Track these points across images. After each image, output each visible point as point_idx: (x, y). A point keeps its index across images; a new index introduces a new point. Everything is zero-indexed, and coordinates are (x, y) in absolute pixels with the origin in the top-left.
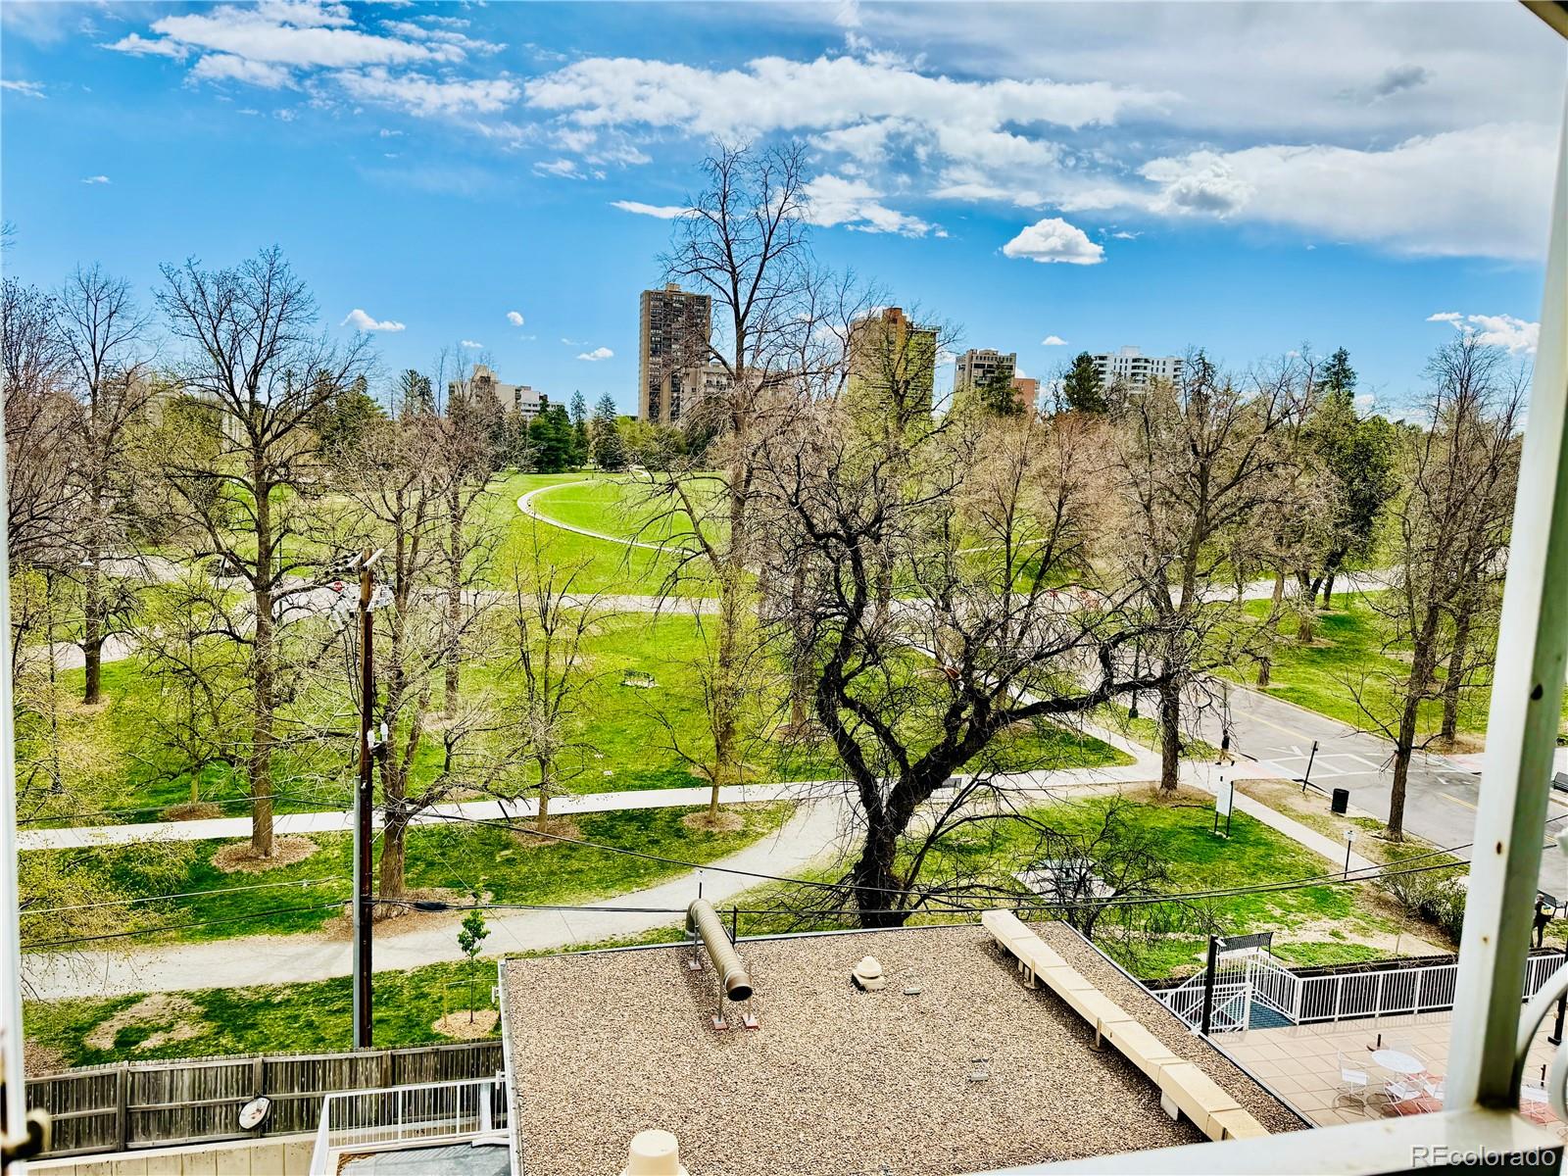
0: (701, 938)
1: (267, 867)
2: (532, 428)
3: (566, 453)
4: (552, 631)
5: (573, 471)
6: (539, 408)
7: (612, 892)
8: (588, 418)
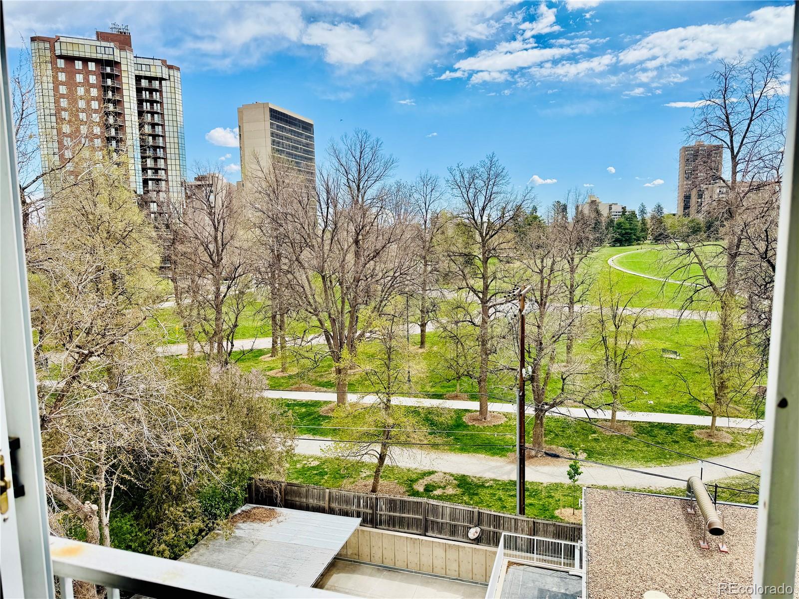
0: (695, 497)
1: (485, 425)
2: (617, 224)
3: (635, 235)
4: (619, 327)
5: (639, 244)
6: (621, 214)
7: (650, 464)
8: (648, 217)
